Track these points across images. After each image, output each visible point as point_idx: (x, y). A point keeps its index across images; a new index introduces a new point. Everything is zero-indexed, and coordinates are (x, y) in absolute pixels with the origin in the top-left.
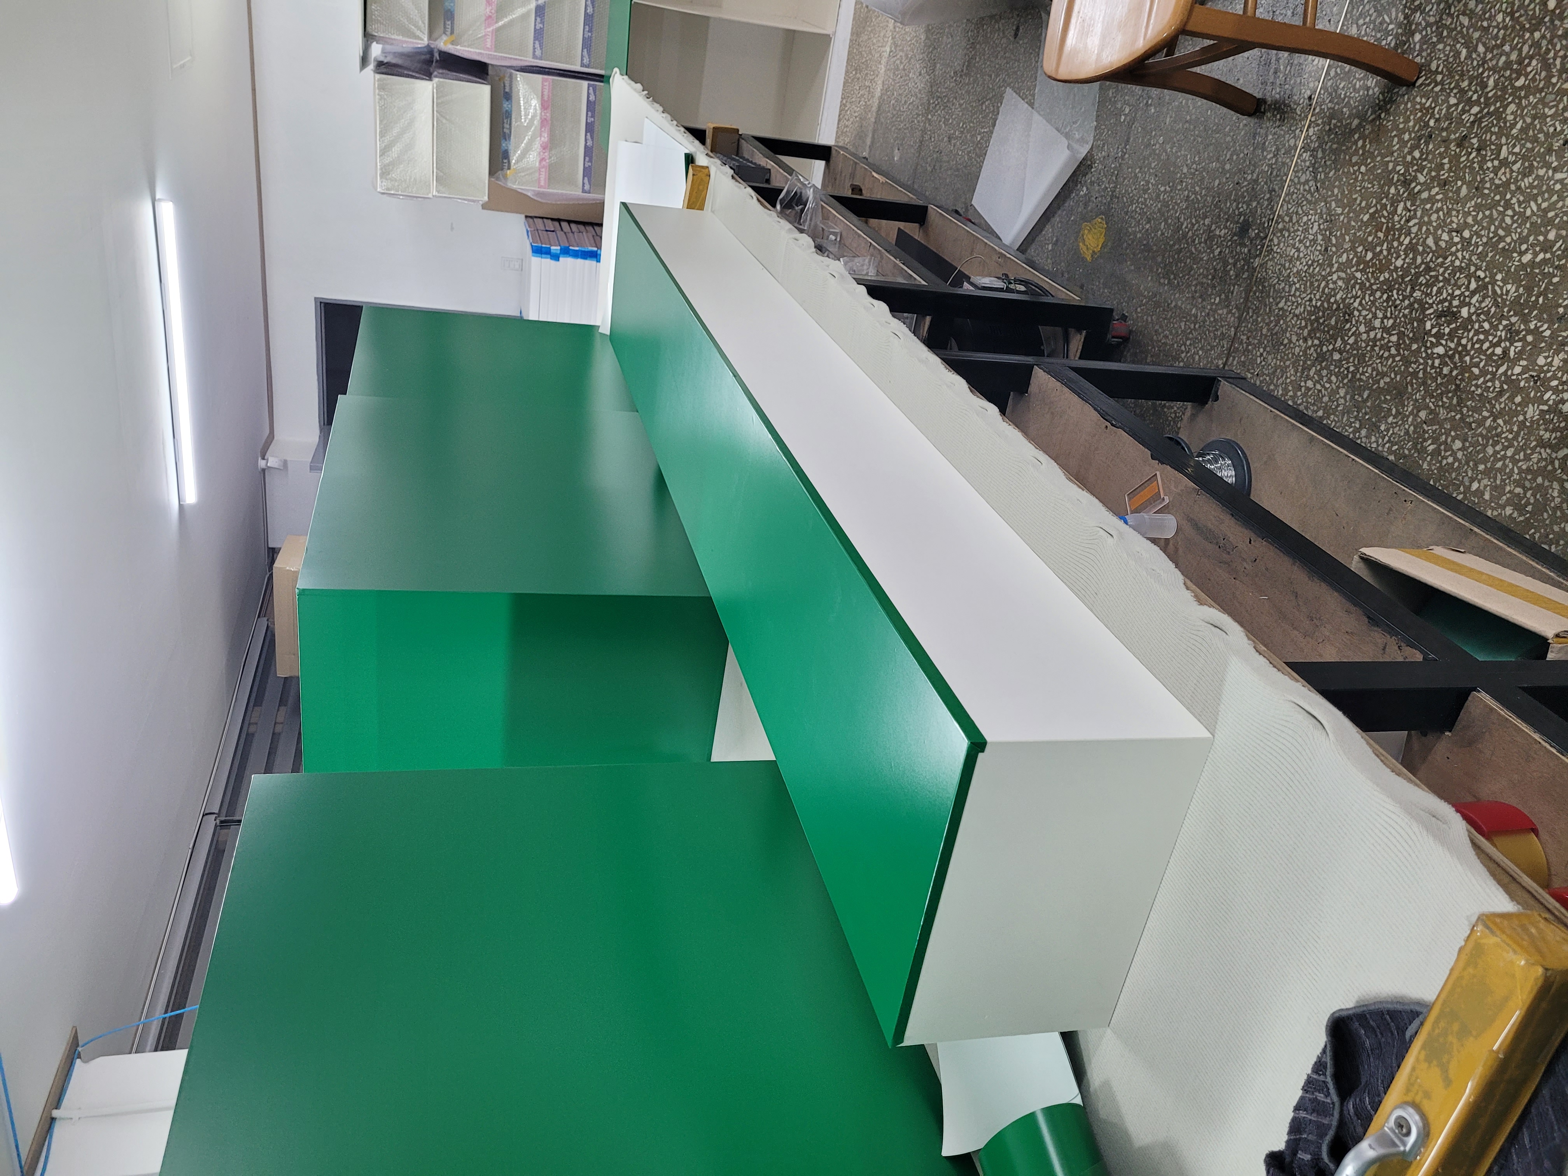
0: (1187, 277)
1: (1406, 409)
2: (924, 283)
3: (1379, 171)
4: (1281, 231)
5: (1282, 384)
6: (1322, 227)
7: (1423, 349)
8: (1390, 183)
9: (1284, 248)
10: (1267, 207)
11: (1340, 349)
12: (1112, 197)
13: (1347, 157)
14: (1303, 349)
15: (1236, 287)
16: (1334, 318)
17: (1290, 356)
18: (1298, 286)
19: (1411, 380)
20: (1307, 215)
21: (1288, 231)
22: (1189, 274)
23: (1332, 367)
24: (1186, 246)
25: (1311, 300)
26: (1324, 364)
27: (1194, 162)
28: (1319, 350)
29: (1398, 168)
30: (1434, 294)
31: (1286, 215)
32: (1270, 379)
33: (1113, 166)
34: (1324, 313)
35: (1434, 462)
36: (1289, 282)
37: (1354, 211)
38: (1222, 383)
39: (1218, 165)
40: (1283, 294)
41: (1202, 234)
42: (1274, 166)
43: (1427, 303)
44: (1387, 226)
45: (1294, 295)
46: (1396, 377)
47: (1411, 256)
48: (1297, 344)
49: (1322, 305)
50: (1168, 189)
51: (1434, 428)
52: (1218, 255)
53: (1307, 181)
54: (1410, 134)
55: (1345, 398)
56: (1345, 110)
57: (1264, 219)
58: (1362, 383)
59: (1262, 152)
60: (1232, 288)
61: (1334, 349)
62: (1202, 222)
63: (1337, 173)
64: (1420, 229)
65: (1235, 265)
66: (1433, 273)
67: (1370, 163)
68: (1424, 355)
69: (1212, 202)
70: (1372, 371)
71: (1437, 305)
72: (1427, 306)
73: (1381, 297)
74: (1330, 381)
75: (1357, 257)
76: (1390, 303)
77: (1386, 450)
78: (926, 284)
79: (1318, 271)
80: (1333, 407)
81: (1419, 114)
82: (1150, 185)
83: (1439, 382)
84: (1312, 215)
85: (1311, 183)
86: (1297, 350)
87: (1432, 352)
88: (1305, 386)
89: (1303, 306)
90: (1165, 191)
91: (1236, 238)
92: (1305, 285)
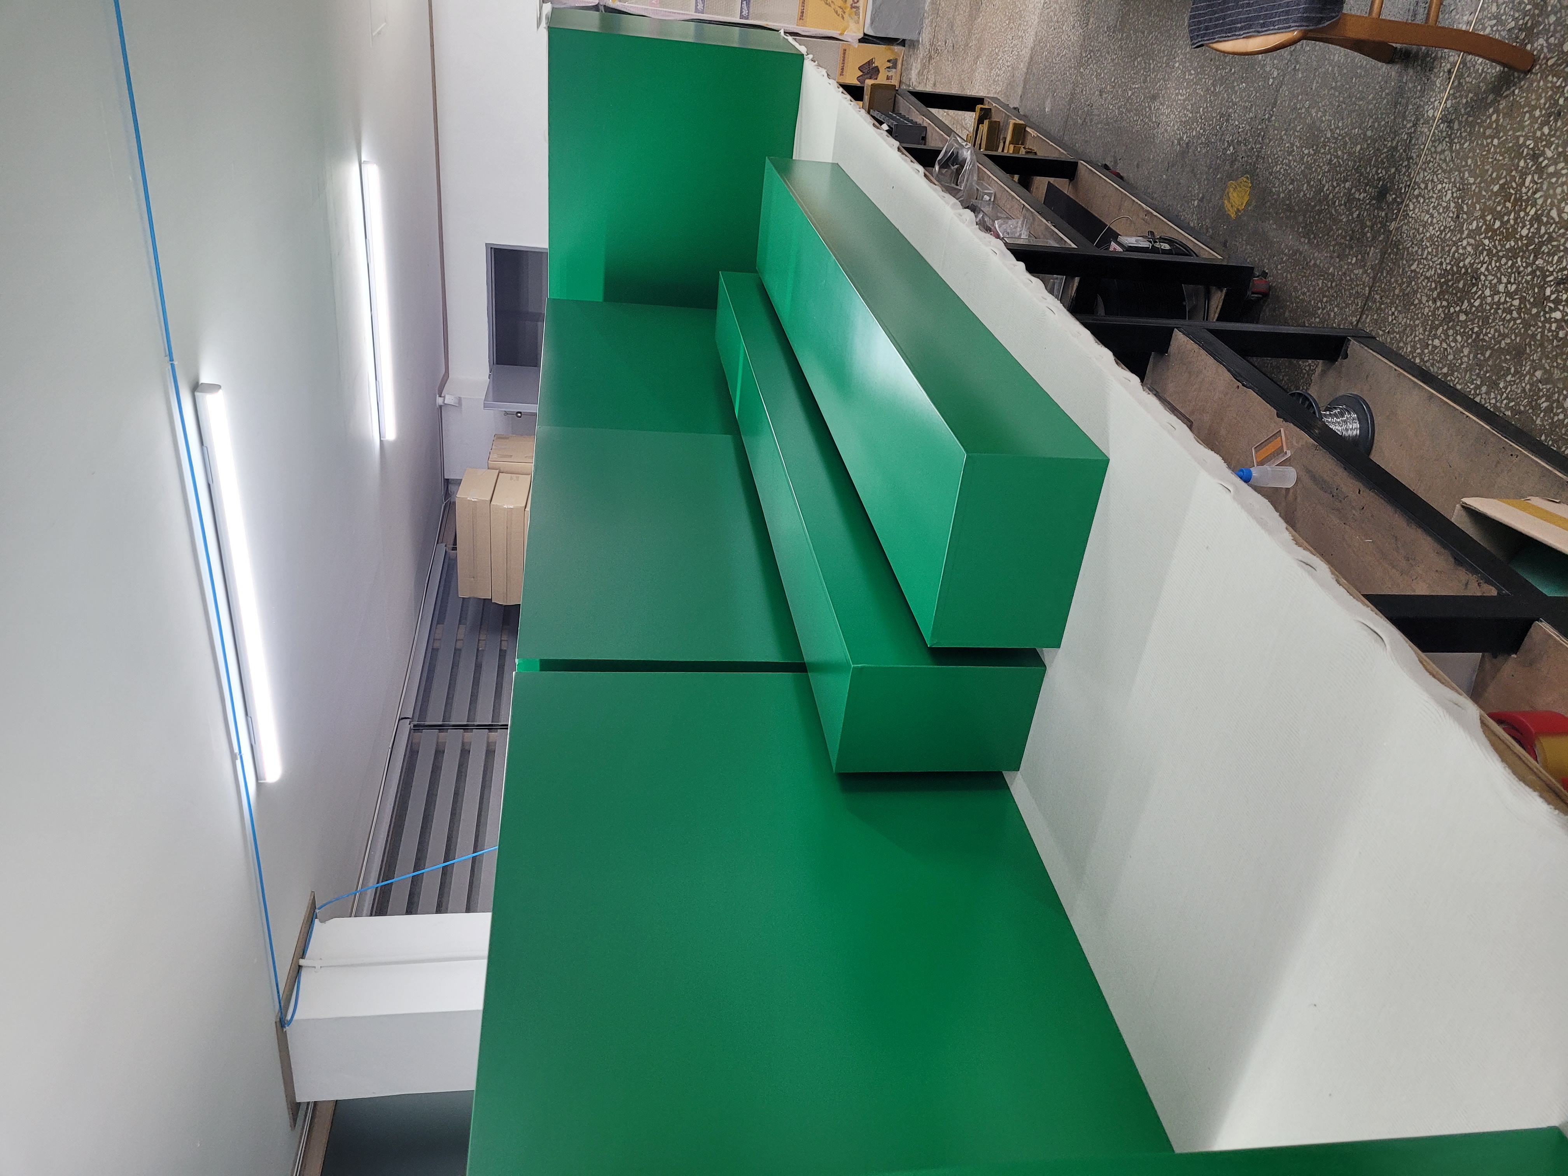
0: (1326, 237)
1: (1523, 369)
2: (1074, 246)
3: (1511, 145)
4: (1417, 197)
5: (1411, 341)
6: (1455, 195)
7: (1542, 314)
8: (1520, 156)
9: (1419, 214)
10: (1404, 174)
11: (1466, 310)
12: (1258, 156)
13: (1482, 130)
14: (1432, 309)
15: (1372, 248)
16: (1462, 282)
17: (1420, 315)
18: (1430, 250)
19: (1530, 342)
20: (1441, 182)
21: (1423, 197)
22: (1328, 234)
23: (1458, 328)
24: (1326, 207)
25: (1441, 264)
26: (1451, 324)
27: (1338, 127)
28: (1446, 311)
29: (1528, 142)
30: (1555, 262)
31: (1422, 182)
32: (1400, 337)
33: (1260, 127)
34: (1453, 276)
35: (1546, 418)
36: (1422, 245)
37: (1485, 181)
38: (1351, 343)
39: (1360, 132)
40: (1416, 257)
41: (1342, 197)
42: (1413, 135)
43: (1548, 270)
44: (1515, 198)
45: (1426, 259)
46: (1516, 339)
47: (1536, 226)
48: (1427, 304)
49: (1452, 268)
50: (1312, 152)
51: (1548, 387)
52: (1357, 217)
53: (1443, 151)
54: (1541, 111)
55: (1468, 356)
56: (1481, 84)
57: (1401, 185)
58: (1484, 344)
59: (1403, 121)
60: (1368, 249)
61: (1461, 311)
62: (1343, 185)
63: (1472, 145)
64: (1545, 201)
65: (1372, 227)
66: (1555, 243)
67: (1502, 137)
68: (1542, 319)
69: (1353, 167)
70: (1495, 333)
71: (1557, 273)
72: (1547, 273)
73: (1505, 264)
74: (1455, 341)
75: (1486, 225)
76: (1514, 270)
77: (1503, 406)
78: (1076, 247)
79: (1449, 237)
80: (1457, 365)
81: (1550, 93)
82: (1295, 148)
83: (1555, 345)
84: (1446, 184)
85: (1446, 153)
86: (1427, 310)
87: (1550, 316)
88: (1433, 344)
89: (1433, 270)
90: (1309, 155)
91: (1374, 202)
92: (1437, 249)
